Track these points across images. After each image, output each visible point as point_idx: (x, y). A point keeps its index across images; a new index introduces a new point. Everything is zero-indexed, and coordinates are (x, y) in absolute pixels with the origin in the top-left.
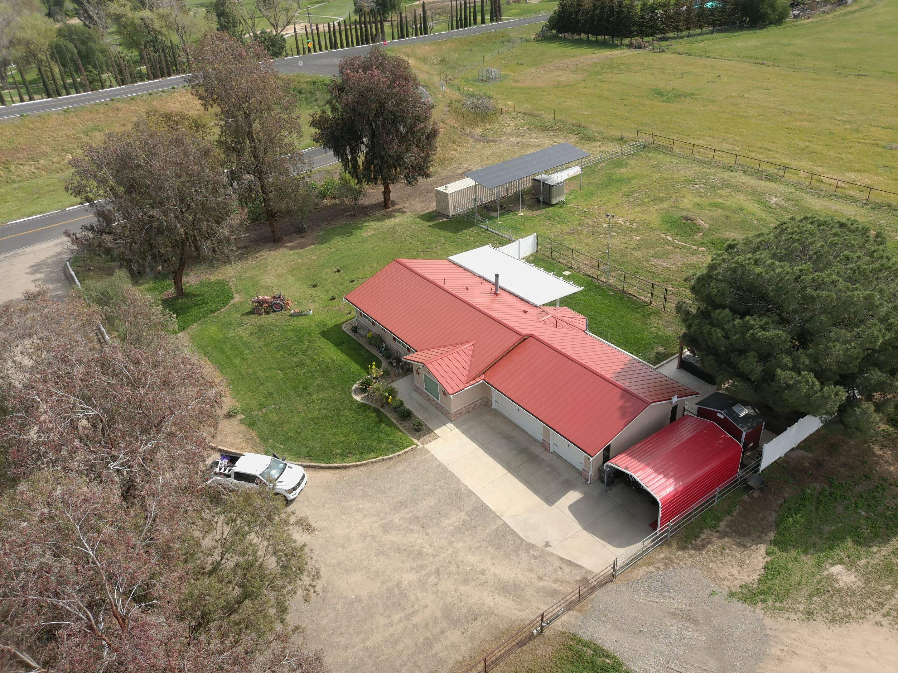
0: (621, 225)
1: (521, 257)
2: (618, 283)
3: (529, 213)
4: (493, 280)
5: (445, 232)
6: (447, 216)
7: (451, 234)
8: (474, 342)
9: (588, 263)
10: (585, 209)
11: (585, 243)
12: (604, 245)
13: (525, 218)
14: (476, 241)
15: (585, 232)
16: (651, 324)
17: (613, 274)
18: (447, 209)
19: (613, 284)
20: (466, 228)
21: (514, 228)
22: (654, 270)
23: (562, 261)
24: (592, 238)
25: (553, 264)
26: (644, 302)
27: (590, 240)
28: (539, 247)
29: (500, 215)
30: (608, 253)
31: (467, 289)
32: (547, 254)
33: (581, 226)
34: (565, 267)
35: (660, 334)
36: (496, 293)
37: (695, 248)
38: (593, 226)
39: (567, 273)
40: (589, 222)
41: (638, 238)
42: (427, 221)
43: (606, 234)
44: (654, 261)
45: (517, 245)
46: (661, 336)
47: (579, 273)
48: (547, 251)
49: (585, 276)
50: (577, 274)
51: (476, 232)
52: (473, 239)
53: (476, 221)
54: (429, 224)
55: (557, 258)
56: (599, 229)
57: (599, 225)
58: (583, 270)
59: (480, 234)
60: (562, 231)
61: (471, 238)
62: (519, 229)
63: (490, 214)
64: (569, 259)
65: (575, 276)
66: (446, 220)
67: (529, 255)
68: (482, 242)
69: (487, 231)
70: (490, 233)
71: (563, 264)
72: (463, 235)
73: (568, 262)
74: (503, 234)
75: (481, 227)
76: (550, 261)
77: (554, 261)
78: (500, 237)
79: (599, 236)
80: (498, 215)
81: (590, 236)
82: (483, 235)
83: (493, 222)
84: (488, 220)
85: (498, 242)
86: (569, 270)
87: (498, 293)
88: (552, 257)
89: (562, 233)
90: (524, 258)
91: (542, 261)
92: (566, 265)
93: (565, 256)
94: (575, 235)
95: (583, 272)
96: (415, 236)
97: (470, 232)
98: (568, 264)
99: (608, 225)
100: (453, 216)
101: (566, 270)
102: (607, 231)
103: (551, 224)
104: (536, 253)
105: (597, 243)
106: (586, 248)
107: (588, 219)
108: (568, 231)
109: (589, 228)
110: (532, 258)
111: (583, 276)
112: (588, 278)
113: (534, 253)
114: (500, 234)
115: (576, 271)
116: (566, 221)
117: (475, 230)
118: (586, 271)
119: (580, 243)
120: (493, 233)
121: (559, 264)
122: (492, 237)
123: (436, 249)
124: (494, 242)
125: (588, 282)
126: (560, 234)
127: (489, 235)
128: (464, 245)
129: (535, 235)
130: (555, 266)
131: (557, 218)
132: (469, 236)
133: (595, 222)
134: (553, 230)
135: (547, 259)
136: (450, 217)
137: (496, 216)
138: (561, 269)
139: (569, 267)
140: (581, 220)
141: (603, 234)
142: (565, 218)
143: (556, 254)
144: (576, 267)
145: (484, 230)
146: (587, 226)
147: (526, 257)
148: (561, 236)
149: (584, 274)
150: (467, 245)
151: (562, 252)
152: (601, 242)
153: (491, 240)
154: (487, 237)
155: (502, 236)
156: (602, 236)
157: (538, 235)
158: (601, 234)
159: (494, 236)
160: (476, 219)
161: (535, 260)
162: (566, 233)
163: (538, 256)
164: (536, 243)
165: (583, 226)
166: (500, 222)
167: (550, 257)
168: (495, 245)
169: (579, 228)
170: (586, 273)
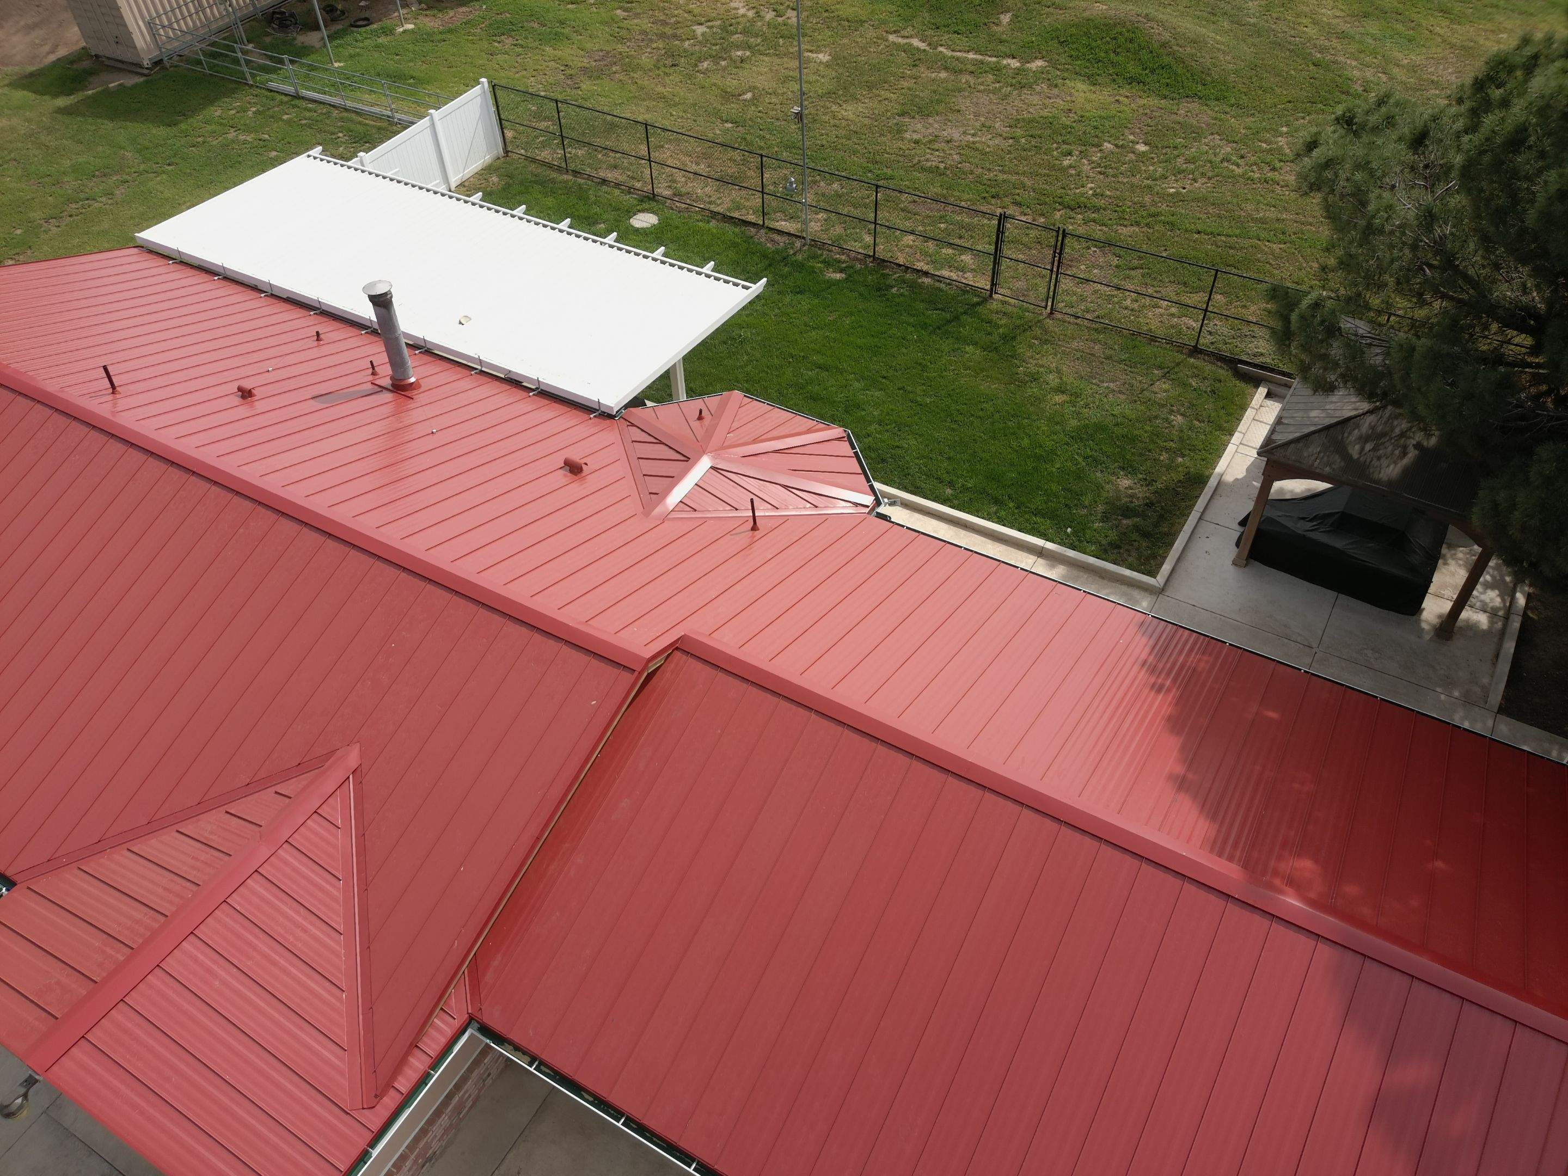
0: (752, 22)
1: (454, 181)
2: (838, 230)
3: (431, 23)
4: (368, 312)
5: (134, 128)
6: (133, 67)
7: (160, 132)
8: (353, 758)
9: (702, 168)
11: (662, 97)
12: (728, 96)
13: (419, 37)
14: (265, 145)
15: (646, 59)
16: (1035, 378)
17: (809, 198)
18: (123, 37)
19: (824, 238)
20: (210, 101)
21: (397, 77)
22: (933, 161)
23: (610, 175)
24: (675, 78)
25: (582, 195)
26: (967, 289)
27: (672, 85)
28: (509, 134)
29: (331, 37)
30: (799, 116)
31: (246, 394)
32: (545, 155)
33: (622, 40)
34: (629, 199)
35: (1092, 415)
36: (400, 387)
37: (1015, 64)
38: (662, 36)
39: (644, 220)
40: (645, 23)
41: (823, 57)
42: (55, 95)
43: (716, 58)
44: (917, 129)
45: (428, 133)
46: (1100, 427)
47: (686, 215)
48: (544, 145)
49: (713, 223)
50: (680, 218)
51: (254, 109)
52: (251, 140)
53: (245, 69)
54: (62, 102)
55: (590, 165)
56: (687, 43)
57: (682, 31)
58: (698, 199)
59: (272, 117)
60: (567, 66)
61: (241, 137)
62: (412, 77)
63: (295, 39)
64: (631, 164)
65: (677, 228)
66: (130, 81)
67: (480, 168)
68: (289, 143)
69: (296, 102)
70: (310, 106)
71: (619, 189)
72: (209, 128)
73: (633, 178)
74: (360, 106)
75: (271, 91)
76: (567, 182)
77: (583, 181)
78: (353, 116)
79: (696, 65)
80: (323, 39)
81: (667, 70)
82: (285, 117)
83: (312, 68)
84: (292, 62)
85: (349, 136)
86: (646, 206)
87: (412, 380)
88: (572, 166)
89: (569, 72)
90: (466, 184)
91: (537, 187)
92: (630, 190)
93: (612, 154)
94: (617, 75)
95: (702, 206)
96: (15, 160)
97: (233, 112)
98: (638, 185)
99: (708, 27)
100: (158, 63)
101: (638, 208)
102: (714, 48)
103: (522, 46)
104: (507, 156)
105: (699, 91)
106: (672, 115)
107: (637, 16)
108: (585, 62)
109: (654, 45)
110: (495, 179)
111: (708, 222)
112: (728, 227)
113: (499, 158)
114: (349, 104)
115: (672, 209)
116: (566, 31)
117: (249, 103)
118: (710, 203)
119: (644, 100)
120: (322, 106)
121: (605, 188)
122: (319, 118)
123: (110, 201)
124: (336, 139)
125: (735, 245)
126: (563, 77)
127: (308, 114)
128: (221, 167)
129: (486, 85)
130: (593, 198)
131: (536, 26)
132: (232, 130)
133: (664, 23)
134: (536, 67)
135: (554, 175)
136: (147, 68)
137: (318, 45)
138: (619, 209)
139: (645, 197)
140: (613, 20)
141: (706, 59)
142: (562, 23)
143: (580, 152)
144: (667, 193)
145: (285, 99)
146: (643, 40)
147: (472, 179)
148: (569, 82)
149: (708, 216)
150: (231, 167)
151: (597, 141)
152: (713, 88)
153: (320, 131)
154: (305, 125)
155: (357, 112)
156: (705, 64)
157: (495, 85)
158: (700, 60)
159: (328, 115)
160: (248, 62)
161: (508, 185)
162: (584, 69)
163: (517, 168)
164: (494, 118)
165: (630, 40)
166: (336, 65)
167: (563, 165)
168: (341, 149)
169: (620, 48)
170: (712, 207)
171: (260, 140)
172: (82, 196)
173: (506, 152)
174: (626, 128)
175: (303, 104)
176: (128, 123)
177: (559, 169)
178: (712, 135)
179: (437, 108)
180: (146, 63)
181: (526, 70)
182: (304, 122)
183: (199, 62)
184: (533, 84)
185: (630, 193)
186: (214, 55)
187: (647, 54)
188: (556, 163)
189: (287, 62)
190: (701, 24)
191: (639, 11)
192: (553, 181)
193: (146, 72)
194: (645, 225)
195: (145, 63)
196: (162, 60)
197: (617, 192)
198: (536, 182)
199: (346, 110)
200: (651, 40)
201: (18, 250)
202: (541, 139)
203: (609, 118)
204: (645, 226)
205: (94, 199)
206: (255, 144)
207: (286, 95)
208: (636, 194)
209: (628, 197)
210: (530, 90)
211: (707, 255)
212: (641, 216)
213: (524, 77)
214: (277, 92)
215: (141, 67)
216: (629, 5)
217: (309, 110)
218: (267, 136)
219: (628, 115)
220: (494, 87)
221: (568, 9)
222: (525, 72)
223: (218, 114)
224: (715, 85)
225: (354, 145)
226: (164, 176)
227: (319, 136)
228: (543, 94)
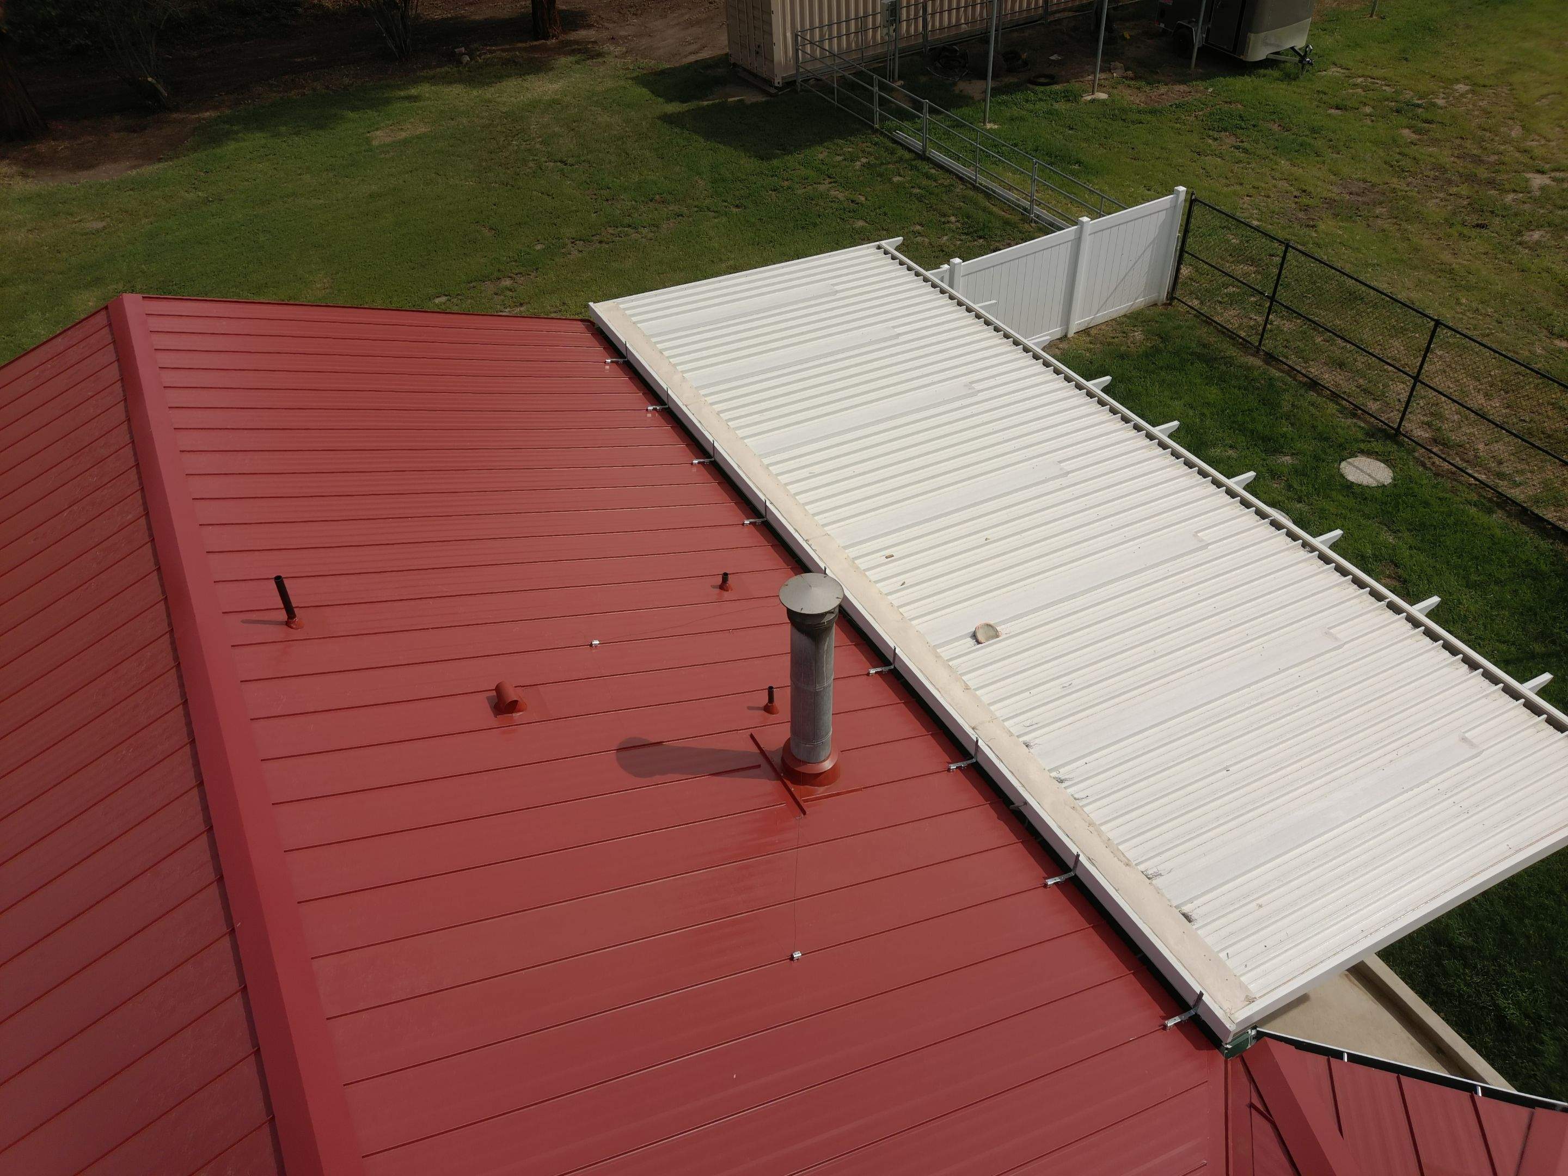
1: (1077, 324)
5: (723, 154)
6: (760, 82)
7: (748, 163)
9: (1495, 407)
10: (1408, 95)
11: (1448, 271)
13: (1114, 113)
15: (1433, 207)
18: (764, 50)
20: (821, 139)
21: (1058, 158)
23: (1328, 377)
24: (1478, 245)
27: (1470, 255)
28: (1185, 271)
29: (996, 91)
31: (505, 705)
32: (1229, 317)
33: (1401, 172)
34: (1348, 426)
38: (1470, 178)
39: (1367, 472)
40: (1445, 156)
45: (1067, 249)
47: (1449, 485)
48: (1233, 300)
49: (1498, 517)
50: (1435, 487)
51: (864, 160)
52: (842, 199)
53: (877, 109)
54: (673, 108)
55: (1299, 352)
56: (1511, 196)
57: (1505, 177)
58: (1476, 462)
59: (881, 175)
60: (1305, 191)
61: (833, 193)
62: (1079, 162)
63: (955, 84)
64: (1369, 367)
65: (1426, 504)
66: (752, 98)
67: (1122, 313)
68: (885, 214)
69: (918, 163)
70: (933, 171)
71: (1338, 404)
72: (803, 172)
73: (1366, 391)
74: (994, 186)
75: (895, 142)
76: (1249, 369)
77: (1278, 374)
78: (980, 198)
79: (1519, 233)
80: (985, 92)
81: (1466, 231)
82: (896, 179)
83: (959, 125)
84: (932, 111)
85: (963, 224)
86: (1377, 446)
87: (827, 765)
88: (1268, 345)
89: (1305, 200)
90: (1093, 332)
91: (1199, 365)
92: (1356, 411)
93: (1339, 341)
94: (1379, 221)
95: (1482, 477)
96: (589, 162)
97: (840, 158)
98: (1373, 406)
99: (1554, 179)
100: (790, 84)
101: (1362, 446)
102: (1560, 212)
103: (1246, 151)
104: (1170, 304)
105: (1516, 275)
106: (1458, 303)
107: (1435, 142)
108: (1334, 192)
109: (1454, 190)
110: (1138, 335)
111: (1490, 512)
112: (1529, 536)
113: (1155, 305)
114: (982, 180)
115: (1423, 465)
116: (1319, 143)
117: (863, 151)
118: (1501, 476)
119: (1415, 268)
120: (947, 175)
121: (1312, 395)
122: (936, 191)
123: (651, 235)
124: (944, 223)
125: (1536, 575)
126: (1294, 206)
127: (925, 182)
128: (791, 225)
129: (1182, 197)
130: (1286, 407)
131: (1275, 128)
132: (828, 180)
133: (1478, 161)
134: (1256, 184)
135: (1232, 352)
136: (776, 88)
137: (977, 96)
138: (1326, 439)
139: (1381, 430)
140: (1394, 141)
141: (1539, 227)
142: (1313, 130)
143: (1287, 326)
144: (1421, 434)
145: (907, 155)
146: (1436, 178)
147: (1103, 327)
148: (1301, 215)
149: (1490, 500)
150: (803, 228)
151: (1321, 316)
152: (1544, 274)
153: (930, 208)
154: (916, 195)
155: (988, 195)
156: (1536, 235)
157: (1196, 200)
158: (1529, 226)
159: (949, 189)
160: (883, 102)
161: (1156, 350)
162: (1330, 203)
163: (1179, 327)
164: (1174, 246)
165: (1413, 175)
166: (989, 126)
167: (1255, 340)
168: (945, 238)
169: (1395, 182)
170: (1503, 486)
171: (853, 201)
172: (627, 220)
173: (1171, 297)
174: (1375, 306)
175: (925, 167)
176: (721, 146)
177: (1245, 345)
178: (1527, 353)
179: (1095, 214)
180: (778, 81)
181: (1241, 184)
182: (916, 191)
183: (831, 91)
184: (1247, 209)
185: (1354, 415)
186: (853, 86)
187: (1438, 201)
188: (1243, 334)
189: (926, 109)
190: (1542, 172)
191: (1438, 136)
192: (1229, 362)
193: (773, 91)
194: (1365, 480)
195: (776, 82)
196: (795, 81)
197: (1332, 408)
198: (1200, 357)
199: (975, 188)
200: (1450, 182)
201: (522, 269)
202: (1231, 289)
203: (1350, 282)
204: (1365, 483)
205: (635, 228)
206: (845, 204)
207: (910, 150)
208: (1365, 421)
209: (1349, 421)
210: (1238, 214)
211: (1474, 577)
212: (1362, 462)
213: (1235, 193)
214: (901, 145)
215: (770, 83)
216: (1427, 125)
217: (928, 176)
218: (863, 199)
219: (1383, 286)
220: (1192, 202)
221: (1330, 115)
222: (1238, 188)
223: (821, 157)
224: (1548, 270)
225: (963, 237)
226: (724, 219)
227: (925, 214)
228: (1255, 223)
